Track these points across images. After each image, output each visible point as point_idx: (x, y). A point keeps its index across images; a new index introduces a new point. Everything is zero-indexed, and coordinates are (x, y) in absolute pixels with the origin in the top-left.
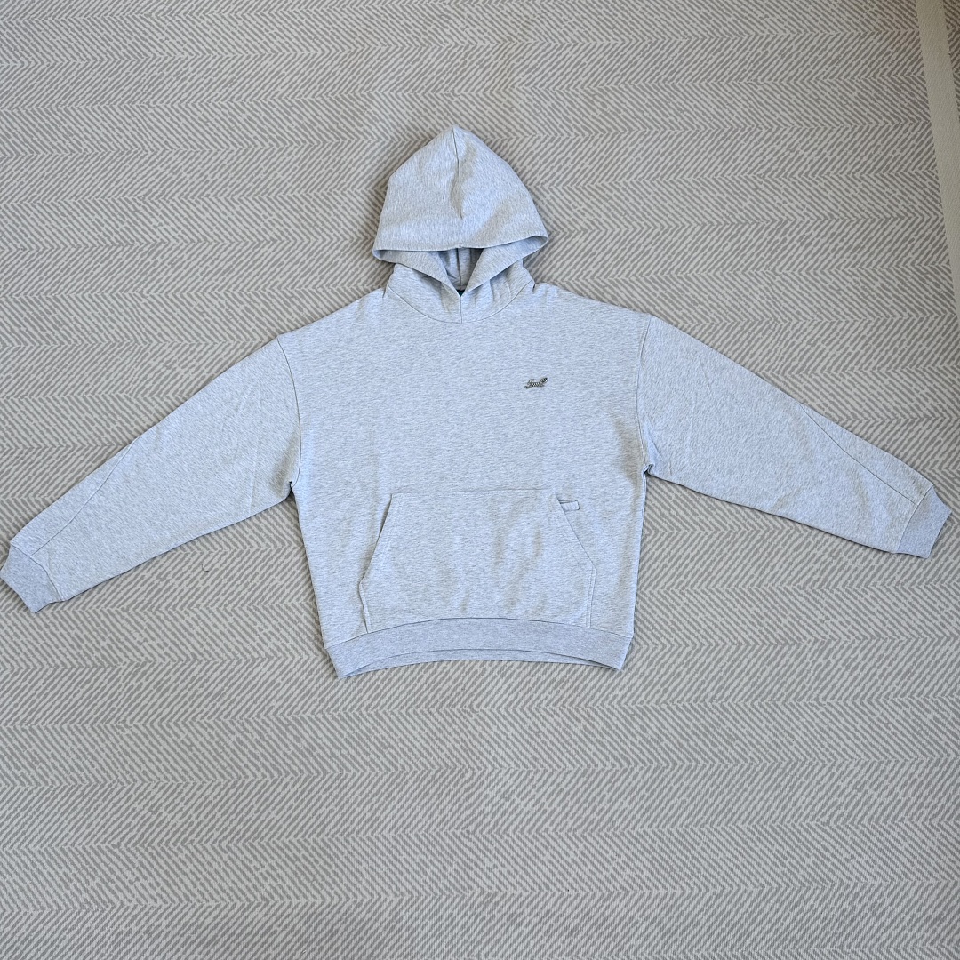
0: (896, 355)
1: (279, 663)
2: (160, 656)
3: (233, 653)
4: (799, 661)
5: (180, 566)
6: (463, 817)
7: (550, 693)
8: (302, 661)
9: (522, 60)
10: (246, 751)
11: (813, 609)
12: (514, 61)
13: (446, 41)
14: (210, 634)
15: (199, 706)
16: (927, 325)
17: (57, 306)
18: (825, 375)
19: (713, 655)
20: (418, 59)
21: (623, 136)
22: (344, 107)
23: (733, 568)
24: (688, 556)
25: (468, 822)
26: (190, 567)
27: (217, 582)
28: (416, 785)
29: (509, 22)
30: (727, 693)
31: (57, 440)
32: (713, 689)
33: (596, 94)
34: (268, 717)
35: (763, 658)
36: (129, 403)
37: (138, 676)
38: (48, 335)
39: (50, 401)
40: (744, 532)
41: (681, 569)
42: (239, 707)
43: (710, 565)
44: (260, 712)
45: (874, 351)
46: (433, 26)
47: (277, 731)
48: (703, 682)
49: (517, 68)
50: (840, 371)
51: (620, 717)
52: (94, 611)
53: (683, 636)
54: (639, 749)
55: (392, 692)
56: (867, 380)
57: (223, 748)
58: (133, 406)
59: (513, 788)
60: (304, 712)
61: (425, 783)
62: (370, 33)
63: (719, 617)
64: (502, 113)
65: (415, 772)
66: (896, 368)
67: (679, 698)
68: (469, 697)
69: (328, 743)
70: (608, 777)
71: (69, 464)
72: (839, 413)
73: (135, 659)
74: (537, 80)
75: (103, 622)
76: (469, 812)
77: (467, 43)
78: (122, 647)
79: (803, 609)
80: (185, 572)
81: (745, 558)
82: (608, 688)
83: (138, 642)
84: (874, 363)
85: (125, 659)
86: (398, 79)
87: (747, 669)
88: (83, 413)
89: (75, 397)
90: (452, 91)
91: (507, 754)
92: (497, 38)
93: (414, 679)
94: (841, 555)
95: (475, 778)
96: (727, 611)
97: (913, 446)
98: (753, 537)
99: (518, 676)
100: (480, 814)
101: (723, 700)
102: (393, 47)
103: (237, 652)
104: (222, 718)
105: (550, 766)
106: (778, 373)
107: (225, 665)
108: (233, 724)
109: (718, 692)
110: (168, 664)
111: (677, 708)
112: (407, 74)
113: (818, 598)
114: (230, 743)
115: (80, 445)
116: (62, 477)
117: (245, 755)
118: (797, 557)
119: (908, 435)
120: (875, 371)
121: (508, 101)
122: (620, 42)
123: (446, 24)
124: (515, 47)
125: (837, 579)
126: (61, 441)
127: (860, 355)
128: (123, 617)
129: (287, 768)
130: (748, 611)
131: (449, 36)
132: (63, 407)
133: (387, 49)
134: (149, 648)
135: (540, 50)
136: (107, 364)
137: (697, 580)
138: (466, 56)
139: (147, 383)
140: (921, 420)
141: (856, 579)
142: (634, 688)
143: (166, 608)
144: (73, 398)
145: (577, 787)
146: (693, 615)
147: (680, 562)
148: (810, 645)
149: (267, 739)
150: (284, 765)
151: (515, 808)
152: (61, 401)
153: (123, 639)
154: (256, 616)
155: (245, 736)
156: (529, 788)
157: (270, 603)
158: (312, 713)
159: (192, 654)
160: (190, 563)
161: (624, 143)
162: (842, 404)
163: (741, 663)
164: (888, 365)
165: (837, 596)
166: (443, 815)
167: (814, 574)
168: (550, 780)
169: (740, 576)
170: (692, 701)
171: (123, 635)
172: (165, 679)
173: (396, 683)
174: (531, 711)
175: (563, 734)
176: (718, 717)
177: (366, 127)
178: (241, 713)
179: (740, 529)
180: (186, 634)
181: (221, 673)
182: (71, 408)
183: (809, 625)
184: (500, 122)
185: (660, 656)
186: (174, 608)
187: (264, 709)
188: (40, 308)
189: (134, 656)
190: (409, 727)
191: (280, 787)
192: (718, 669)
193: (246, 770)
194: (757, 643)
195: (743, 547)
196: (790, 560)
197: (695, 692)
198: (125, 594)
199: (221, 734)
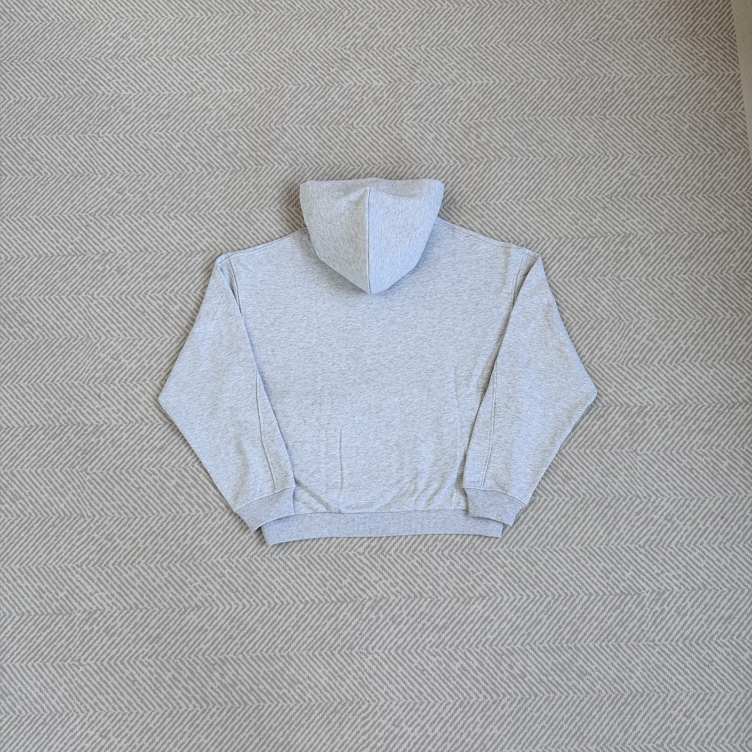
0: (720, 350)
1: (206, 612)
2: (108, 605)
3: (168, 603)
4: (639, 608)
5: (124, 528)
6: (360, 741)
7: (433, 637)
8: (226, 610)
9: (410, 99)
10: (180, 686)
11: (651, 564)
12: (403, 99)
13: (346, 81)
14: (149, 587)
15: (141, 647)
16: (746, 323)
17: (22, 307)
18: (661, 366)
19: (569, 604)
20: (324, 97)
21: (494, 163)
22: (261, 138)
23: (585, 530)
24: (548, 519)
25: (364, 745)
26: (132, 530)
27: (154, 542)
28: (321, 715)
29: (399, 64)
30: (580, 636)
31: (23, 421)
32: (568, 633)
33: (472, 127)
34: (198, 658)
35: (609, 607)
36: (82, 390)
37: (90, 622)
38: (15, 332)
39: (16, 388)
40: (595, 499)
41: (542, 531)
42: (174, 648)
43: (567, 527)
44: (191, 653)
45: (702, 346)
46: (336, 68)
47: (205, 669)
48: (560, 627)
49: (406, 105)
50: (673, 363)
51: (491, 657)
52: (54, 567)
53: (544, 588)
54: (506, 683)
55: (300, 637)
56: (696, 371)
57: (160, 683)
58: (85, 392)
59: (402, 717)
60: (228, 654)
61: (328, 713)
62: (283, 74)
63: (574, 572)
64: (393, 144)
65: (320, 704)
66: (720, 360)
67: (540, 641)
68: (365, 641)
69: (248, 679)
70: (481, 707)
71: (32, 441)
72: (673, 399)
73: (87, 608)
74: (422, 115)
75: (61, 576)
76: (365, 737)
77: (364, 83)
78: (77, 598)
79: (643, 564)
80: (128, 534)
81: (595, 521)
82: (482, 632)
83: (90, 593)
84: (702, 356)
85: (79, 608)
86: (307, 114)
87: (597, 616)
88: (44, 398)
89: (38, 384)
90: (352, 124)
91: (397, 689)
92: (389, 78)
93: (319, 625)
94: (675, 518)
95: (370, 708)
96: (581, 566)
97: (734, 427)
98: (602, 504)
99: (407, 623)
100: (374, 739)
101: (577, 641)
102: (303, 86)
103: (171, 602)
104: (159, 657)
105: (433, 699)
106: (622, 364)
107: (161, 613)
108: (169, 663)
109: (572, 635)
110: (115, 612)
111: (539, 648)
112: (314, 109)
113: (655, 555)
114: (167, 679)
115: (41, 426)
116: (27, 452)
117: (179, 689)
118: (638, 520)
119: (729, 417)
120: (703, 363)
121: (398, 134)
122: (492, 82)
123: (347, 67)
124: (404, 87)
125: (671, 539)
126: (26, 422)
127: (690, 349)
128: (77, 572)
129: (213, 700)
130: (597, 566)
131: (349, 77)
132: (27, 393)
133: (298, 88)
134: (99, 599)
135: (425, 90)
136: (64, 356)
137: (556, 540)
138: (363, 94)
139: (97, 372)
140: (741, 404)
141: (686, 539)
142: (503, 632)
143: (113, 565)
144: (36, 386)
145: (455, 715)
146: (552, 570)
147: (542, 524)
148: (648, 595)
149: (197, 675)
150: (211, 698)
151: (404, 734)
152: (26, 388)
153: (77, 591)
154: (187, 571)
155: (179, 673)
156: (415, 717)
157: (199, 560)
158: (234, 654)
159: (134, 603)
160: (133, 526)
161: (494, 169)
162: (675, 391)
163: (591, 611)
164: (713, 358)
165: (670, 553)
166: (343, 740)
167: (652, 534)
168: (433, 711)
169: (592, 537)
170: (551, 643)
171: (78, 587)
172: (113, 624)
173: (304, 630)
174: (417, 653)
175: (444, 672)
176: (572, 656)
177: (280, 156)
178: (176, 654)
179: (591, 496)
180: (129, 586)
181: (159, 620)
182: (34, 394)
183: (647, 578)
184: (391, 152)
185: (525, 605)
186: (119, 565)
187: (194, 650)
188: (9, 309)
189: (87, 605)
190: (315, 667)
191: (209, 716)
192: (572, 615)
193: (180, 702)
194: (605, 594)
195: (594, 511)
196: (633, 523)
197: (554, 636)
198: (79, 553)
199: (159, 671)
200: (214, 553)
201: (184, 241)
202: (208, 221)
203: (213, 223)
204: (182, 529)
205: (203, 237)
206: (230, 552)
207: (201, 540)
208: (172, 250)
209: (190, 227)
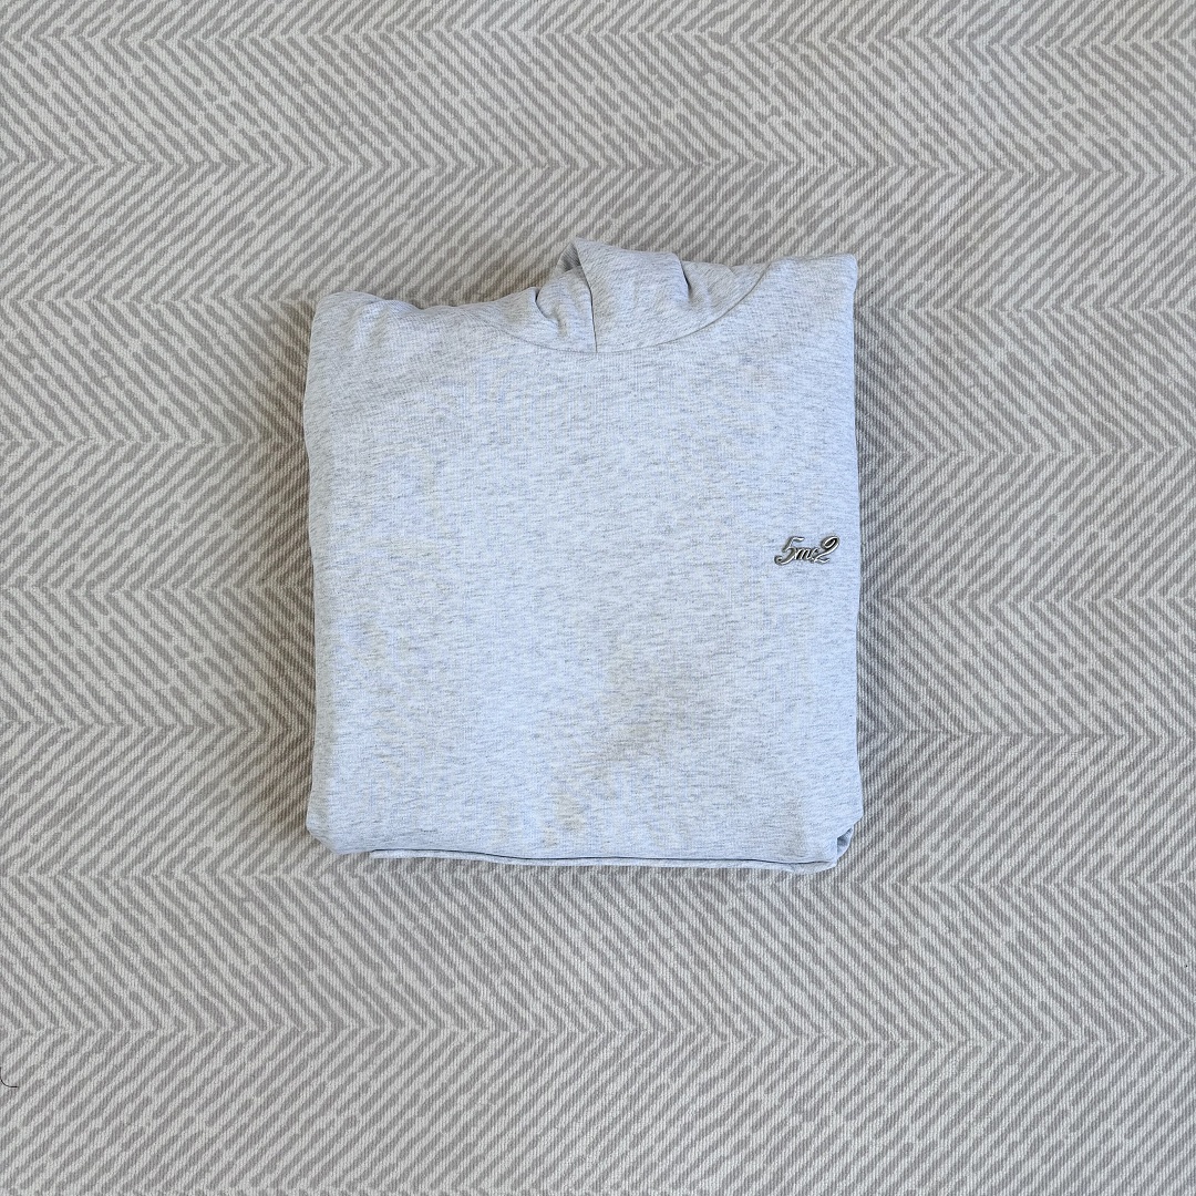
200: (230, 1166)
201: (170, 128)
202: (250, 67)
203: (266, 73)
204: (128, 1080)
205: (231, 119)
206: (281, 1165)
207: (191, 1120)
208: (130, 158)
209: (189, 83)
